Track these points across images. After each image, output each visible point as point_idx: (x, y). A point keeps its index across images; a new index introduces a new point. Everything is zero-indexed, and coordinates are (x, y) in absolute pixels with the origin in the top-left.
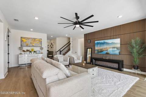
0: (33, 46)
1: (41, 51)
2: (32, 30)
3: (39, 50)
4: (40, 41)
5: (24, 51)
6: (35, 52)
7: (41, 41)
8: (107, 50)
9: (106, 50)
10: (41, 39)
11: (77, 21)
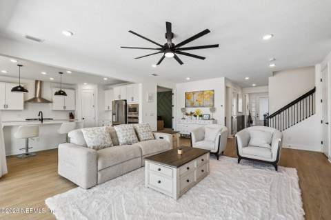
0: (200, 106)
1: (211, 114)
2: (188, 79)
3: (209, 113)
4: (212, 95)
5: (187, 114)
6: (201, 116)
7: (214, 95)
10: (213, 91)
11: (169, 43)
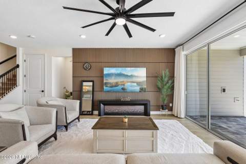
8: (124, 85)
9: (122, 85)
